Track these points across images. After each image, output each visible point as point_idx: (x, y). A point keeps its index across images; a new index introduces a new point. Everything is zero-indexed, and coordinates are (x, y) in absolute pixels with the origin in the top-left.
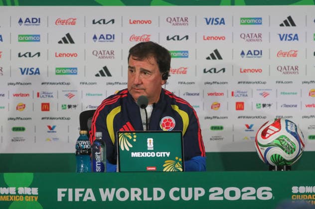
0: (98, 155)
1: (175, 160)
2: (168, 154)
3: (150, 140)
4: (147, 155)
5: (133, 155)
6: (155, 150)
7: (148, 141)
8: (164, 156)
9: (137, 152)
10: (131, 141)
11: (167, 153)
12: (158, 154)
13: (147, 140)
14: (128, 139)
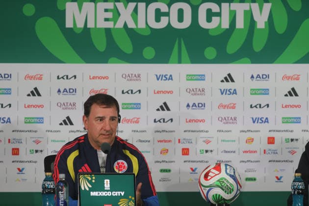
0: (62, 194)
1: (129, 199)
2: (123, 194)
3: (107, 182)
4: (104, 194)
5: (93, 194)
6: (111, 190)
7: (105, 182)
8: (119, 195)
9: (95, 191)
10: (90, 182)
11: (121, 192)
12: (114, 194)
13: (104, 181)
14: (88, 180)
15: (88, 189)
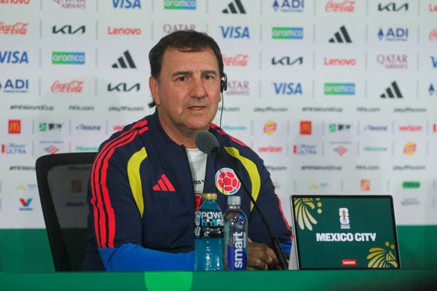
0: (240, 237)
1: (384, 247)
2: (374, 237)
3: (344, 212)
4: (339, 237)
6: (353, 230)
7: (341, 214)
8: (367, 240)
9: (325, 233)
10: (314, 213)
11: (371, 234)
12: (358, 237)
13: (339, 211)
14: (309, 208)
15: (310, 228)
